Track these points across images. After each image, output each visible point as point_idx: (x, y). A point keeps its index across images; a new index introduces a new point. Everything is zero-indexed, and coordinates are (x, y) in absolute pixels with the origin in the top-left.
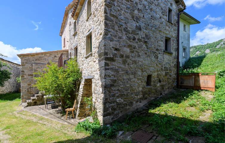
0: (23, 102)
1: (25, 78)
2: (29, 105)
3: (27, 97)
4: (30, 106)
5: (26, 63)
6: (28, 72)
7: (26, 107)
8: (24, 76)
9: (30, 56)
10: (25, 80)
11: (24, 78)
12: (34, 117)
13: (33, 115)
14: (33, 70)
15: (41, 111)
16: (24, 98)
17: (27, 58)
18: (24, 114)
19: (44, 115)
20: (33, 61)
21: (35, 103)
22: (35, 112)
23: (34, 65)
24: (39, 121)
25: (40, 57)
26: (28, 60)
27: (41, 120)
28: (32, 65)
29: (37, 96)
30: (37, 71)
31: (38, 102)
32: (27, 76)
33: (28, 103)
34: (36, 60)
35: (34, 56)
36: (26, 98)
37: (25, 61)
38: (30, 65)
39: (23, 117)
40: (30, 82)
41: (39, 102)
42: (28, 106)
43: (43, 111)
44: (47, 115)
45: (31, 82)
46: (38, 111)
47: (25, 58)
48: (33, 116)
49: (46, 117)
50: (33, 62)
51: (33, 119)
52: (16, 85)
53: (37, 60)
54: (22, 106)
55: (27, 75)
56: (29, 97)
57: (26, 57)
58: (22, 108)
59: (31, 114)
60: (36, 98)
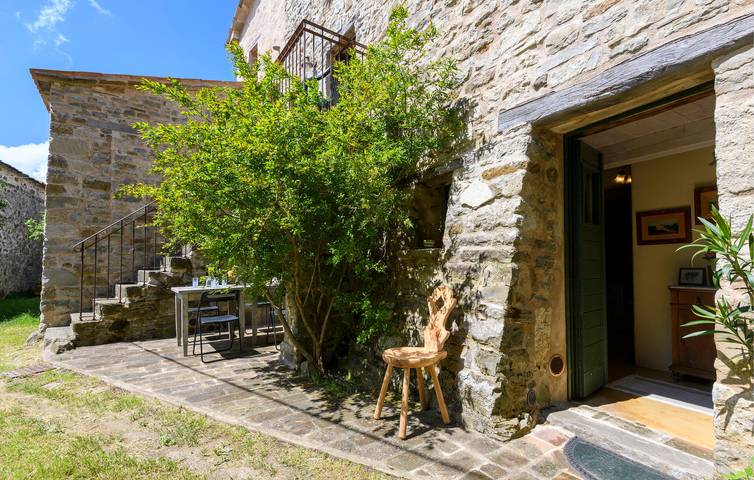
0: (48, 324)
1: (70, 200)
2: (86, 337)
3: (73, 300)
4: (92, 343)
5: (77, 120)
6: (84, 168)
7: (69, 347)
8: (66, 187)
9: (98, 89)
10: (67, 205)
11: (64, 195)
12: (126, 414)
13: (119, 400)
14: (113, 161)
15: (164, 371)
16: (57, 303)
17: (84, 95)
18: (51, 395)
19: (194, 399)
20: (116, 114)
21: (119, 330)
22: (126, 378)
23: (115, 134)
24: (174, 454)
25: (151, 104)
26: (92, 107)
27: (194, 442)
28: (106, 134)
29: (131, 292)
30: (134, 167)
31: (134, 324)
32: (80, 187)
33: (78, 328)
34: (127, 113)
35: (122, 91)
36: (66, 304)
37: (72, 112)
38: (96, 135)
39: (47, 412)
40: (95, 220)
41: (142, 321)
42: (75, 344)
43: (175, 369)
44: (217, 397)
45: (100, 218)
46: (143, 370)
47: (76, 96)
48: (119, 408)
49: (221, 417)
50: (115, 120)
51: (119, 426)
52: (23, 265)
53: (133, 114)
54: (42, 344)
55: (80, 181)
56: (85, 301)
57: (77, 92)
58: (46, 355)
59: (99, 389)
60: (126, 301)
